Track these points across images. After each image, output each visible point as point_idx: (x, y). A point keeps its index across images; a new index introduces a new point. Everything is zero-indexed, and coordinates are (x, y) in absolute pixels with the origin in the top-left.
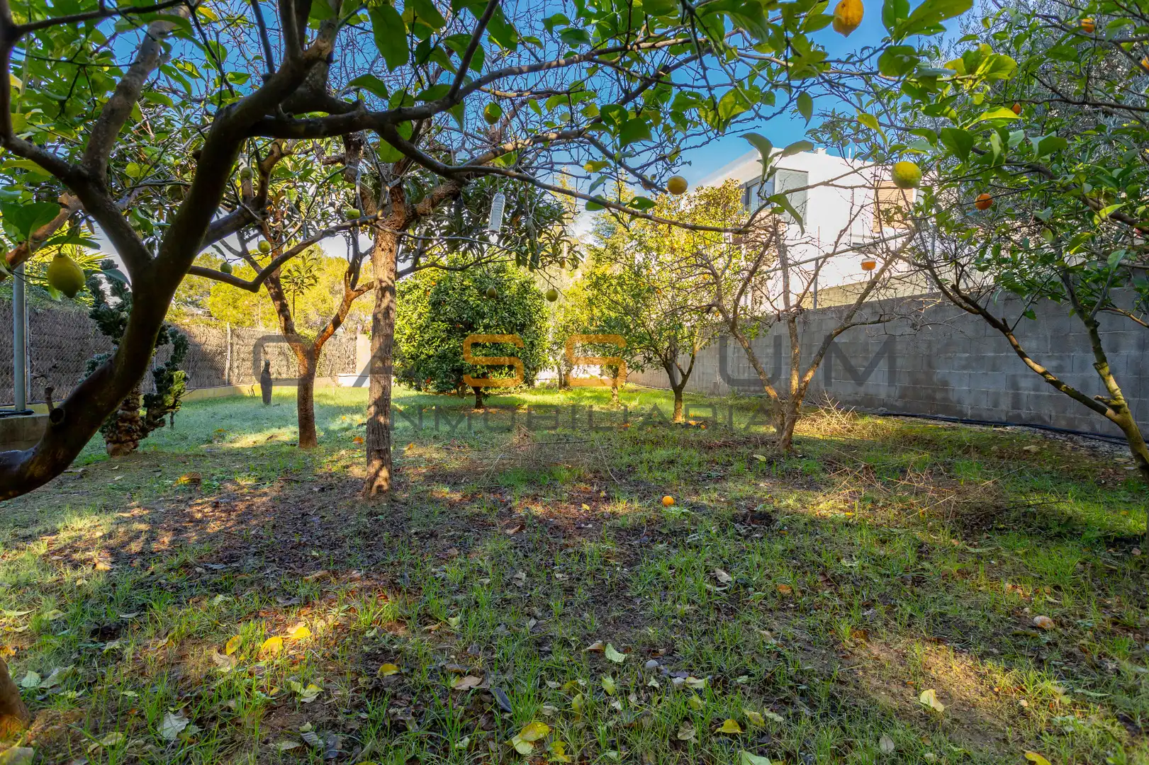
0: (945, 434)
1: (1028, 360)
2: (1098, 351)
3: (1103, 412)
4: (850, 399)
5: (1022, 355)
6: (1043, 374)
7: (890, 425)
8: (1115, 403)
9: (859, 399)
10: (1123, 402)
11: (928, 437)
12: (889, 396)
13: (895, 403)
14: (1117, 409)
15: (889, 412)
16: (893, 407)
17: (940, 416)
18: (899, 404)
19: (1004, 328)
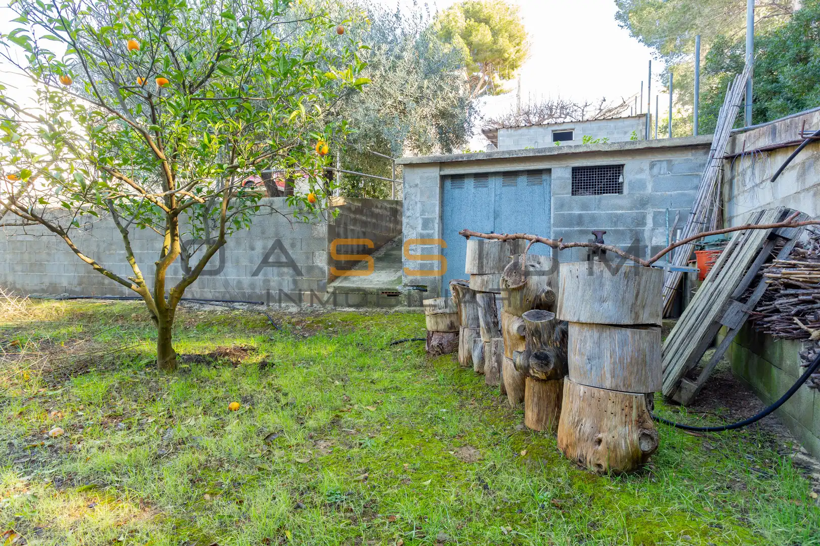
0: (102, 309)
1: (79, 254)
2: (129, 249)
3: (129, 286)
4: (36, 288)
5: (76, 251)
6: (92, 264)
7: (64, 306)
8: (137, 281)
9: (45, 288)
10: (142, 280)
11: (90, 312)
12: (69, 284)
13: (73, 289)
14: (139, 284)
15: (71, 296)
16: (74, 292)
17: (108, 296)
18: (78, 289)
19: (61, 232)
